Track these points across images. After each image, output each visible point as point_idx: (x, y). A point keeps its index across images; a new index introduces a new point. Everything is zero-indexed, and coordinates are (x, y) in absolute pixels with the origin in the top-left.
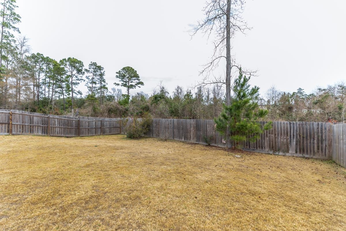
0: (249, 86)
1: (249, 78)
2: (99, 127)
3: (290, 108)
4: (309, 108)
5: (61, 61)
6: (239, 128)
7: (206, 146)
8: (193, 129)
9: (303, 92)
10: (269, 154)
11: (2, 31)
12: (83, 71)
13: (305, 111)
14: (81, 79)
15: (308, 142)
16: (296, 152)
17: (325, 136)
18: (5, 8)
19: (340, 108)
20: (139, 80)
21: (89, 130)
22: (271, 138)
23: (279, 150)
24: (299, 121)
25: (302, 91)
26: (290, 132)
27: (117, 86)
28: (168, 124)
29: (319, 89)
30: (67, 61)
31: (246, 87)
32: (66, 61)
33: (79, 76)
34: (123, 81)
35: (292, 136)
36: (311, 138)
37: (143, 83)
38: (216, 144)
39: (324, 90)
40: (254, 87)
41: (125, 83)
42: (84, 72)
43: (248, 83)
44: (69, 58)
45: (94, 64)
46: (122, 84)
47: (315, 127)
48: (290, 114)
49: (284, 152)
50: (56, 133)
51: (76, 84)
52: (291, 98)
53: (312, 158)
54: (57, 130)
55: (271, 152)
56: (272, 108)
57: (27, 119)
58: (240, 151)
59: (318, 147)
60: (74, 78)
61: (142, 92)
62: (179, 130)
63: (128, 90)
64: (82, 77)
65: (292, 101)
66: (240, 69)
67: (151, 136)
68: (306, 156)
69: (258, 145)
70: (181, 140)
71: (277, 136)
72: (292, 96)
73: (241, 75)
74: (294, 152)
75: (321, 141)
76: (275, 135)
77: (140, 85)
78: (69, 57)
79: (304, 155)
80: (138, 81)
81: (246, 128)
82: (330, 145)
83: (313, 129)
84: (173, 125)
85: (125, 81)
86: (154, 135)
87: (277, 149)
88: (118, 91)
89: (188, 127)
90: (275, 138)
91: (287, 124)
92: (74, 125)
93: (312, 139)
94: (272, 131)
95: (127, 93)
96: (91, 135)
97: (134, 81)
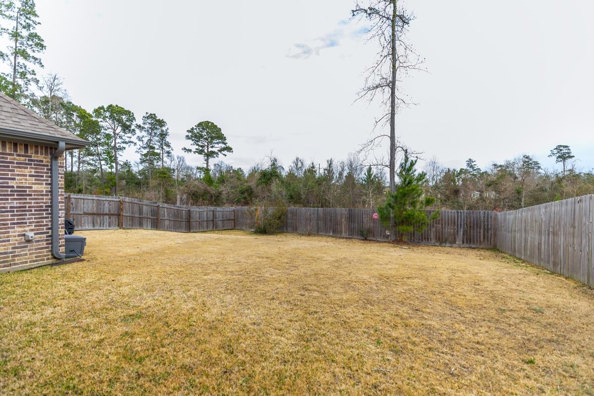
0: (415, 171)
1: (416, 161)
2: (211, 219)
3: (456, 192)
4: (481, 192)
5: (96, 111)
6: (406, 218)
7: (363, 240)
8: (345, 221)
9: (475, 165)
10: (435, 246)
11: (15, 64)
12: (133, 127)
13: (476, 195)
14: (130, 142)
15: (475, 231)
16: (463, 243)
17: (491, 225)
18: (19, 25)
19: (519, 192)
20: (225, 144)
21: (200, 224)
22: (438, 229)
23: (445, 242)
24: (468, 209)
25: (473, 164)
26: (458, 221)
27: (187, 152)
28: (311, 215)
29: (494, 165)
30: (107, 111)
31: (412, 171)
32: (105, 111)
33: (126, 137)
34: (198, 145)
35: (459, 226)
36: (477, 228)
37: (232, 149)
38: (374, 237)
39: (501, 166)
40: (421, 172)
41: (201, 148)
42: (134, 130)
43: (415, 167)
44: (110, 106)
45: (152, 116)
46: (197, 149)
47: (482, 216)
48: (456, 201)
49: (451, 243)
50: (166, 227)
51: (120, 149)
52: (457, 176)
53: (478, 248)
54: (167, 223)
55: (438, 244)
56: (431, 191)
57: (136, 208)
58: (405, 243)
59: (484, 236)
60: (118, 140)
61: (222, 162)
62: (325, 221)
63: (207, 160)
64: (131, 137)
65: (458, 182)
66: (406, 152)
67: (285, 231)
68: (473, 246)
69: (424, 237)
70: (328, 234)
71: (444, 226)
72: (459, 173)
73: (407, 159)
74: (461, 243)
75: (487, 230)
76: (442, 225)
77: (225, 152)
78: (109, 104)
79: (471, 245)
80: (223, 146)
81: (414, 218)
82: (495, 234)
83: (480, 218)
84: (318, 215)
85: (201, 144)
86: (288, 229)
87: (444, 240)
88: (179, 159)
89: (339, 218)
90: (442, 228)
91: (454, 213)
92: (184, 217)
93: (479, 228)
94: (439, 220)
95: (205, 166)
96: (203, 230)
97: (216, 145)
